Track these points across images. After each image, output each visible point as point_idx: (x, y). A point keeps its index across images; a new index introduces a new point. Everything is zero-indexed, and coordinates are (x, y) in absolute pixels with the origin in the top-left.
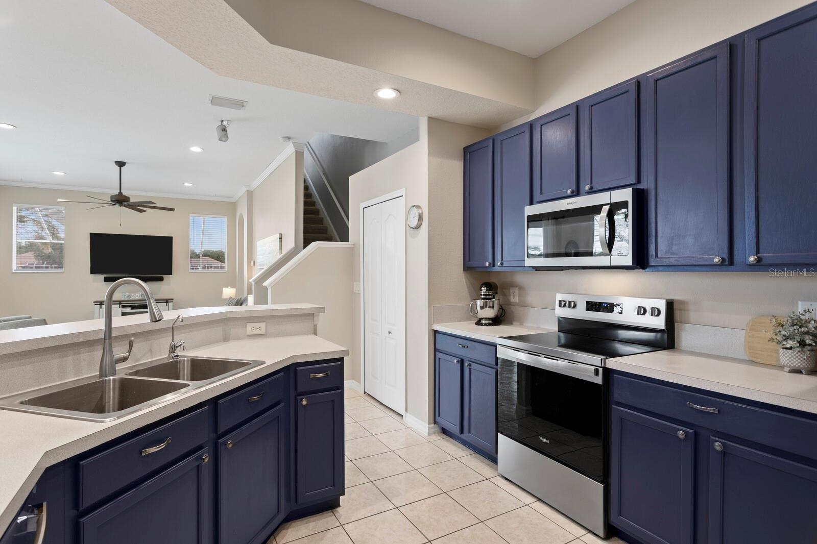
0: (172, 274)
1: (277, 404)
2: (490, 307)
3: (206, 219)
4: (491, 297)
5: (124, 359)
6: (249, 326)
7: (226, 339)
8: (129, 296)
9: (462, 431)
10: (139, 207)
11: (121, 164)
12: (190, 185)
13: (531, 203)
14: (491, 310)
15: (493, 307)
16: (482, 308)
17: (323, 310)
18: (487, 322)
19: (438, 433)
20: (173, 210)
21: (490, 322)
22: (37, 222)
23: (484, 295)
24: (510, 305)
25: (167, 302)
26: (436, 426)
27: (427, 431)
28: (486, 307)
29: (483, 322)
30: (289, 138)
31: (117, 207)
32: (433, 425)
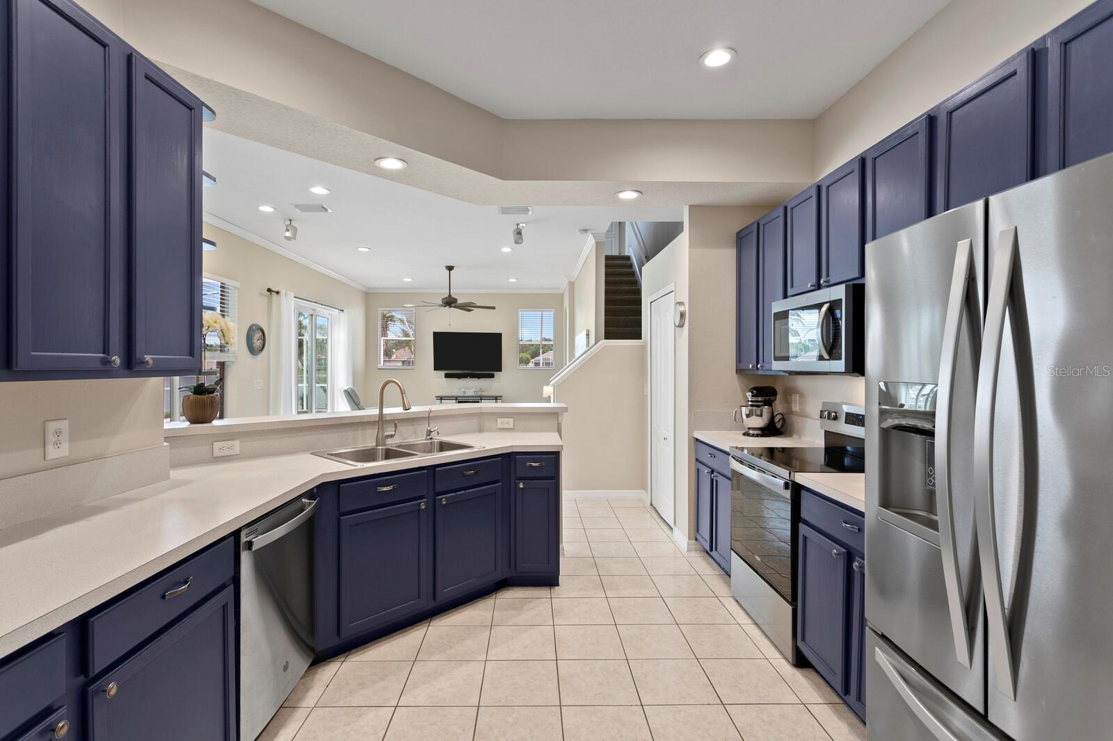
0: (501, 371)
1: (497, 482)
2: (758, 416)
3: (544, 313)
4: (759, 404)
5: (392, 436)
6: (500, 420)
7: (480, 430)
8: (464, 392)
9: (711, 550)
10: (467, 307)
11: (450, 268)
12: (515, 280)
13: (785, 296)
14: (759, 419)
15: (761, 415)
16: (748, 416)
17: (565, 409)
18: (756, 432)
19: (700, 551)
20: (494, 308)
21: (759, 432)
22: (402, 321)
23: (751, 401)
24: (792, 414)
25: (496, 399)
26: (697, 542)
27: (686, 545)
28: (752, 415)
29: (751, 432)
30: (586, 231)
31: (447, 308)
32: (694, 541)
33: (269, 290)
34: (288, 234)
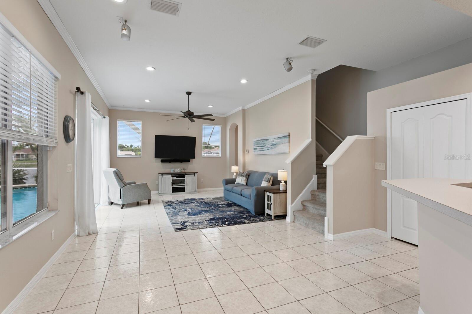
0: (194, 158)
8: (174, 170)
11: (189, 93)
12: (211, 106)
25: (194, 174)
33: (78, 89)
34: (125, 32)
